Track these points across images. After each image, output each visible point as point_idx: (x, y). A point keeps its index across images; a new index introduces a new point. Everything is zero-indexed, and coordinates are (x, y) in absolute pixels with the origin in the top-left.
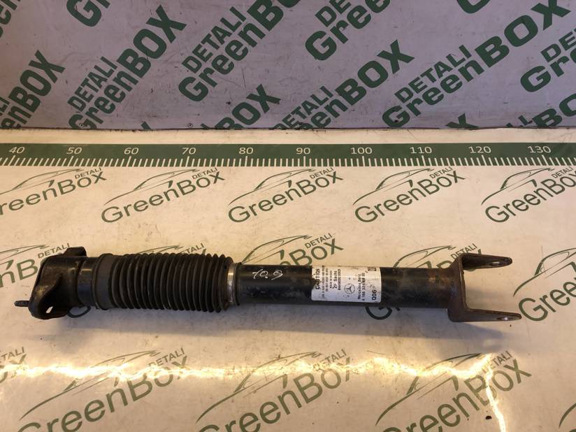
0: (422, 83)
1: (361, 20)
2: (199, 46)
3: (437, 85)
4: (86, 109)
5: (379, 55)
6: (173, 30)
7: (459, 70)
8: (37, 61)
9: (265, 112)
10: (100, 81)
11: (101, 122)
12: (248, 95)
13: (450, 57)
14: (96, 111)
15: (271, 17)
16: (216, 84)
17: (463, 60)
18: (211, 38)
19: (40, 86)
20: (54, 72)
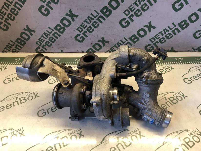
0: (159, 36)
1: (139, 14)
2: (83, 23)
3: (164, 36)
4: (42, 45)
5: (144, 26)
6: (74, 18)
7: (172, 31)
8: (27, 28)
9: (104, 46)
10: (48, 35)
11: (46, 50)
12: (99, 40)
13: (169, 27)
14: (45, 46)
15: (108, 13)
16: (88, 36)
17: (174, 28)
18: (87, 20)
19: (27, 37)
20: (32, 32)
